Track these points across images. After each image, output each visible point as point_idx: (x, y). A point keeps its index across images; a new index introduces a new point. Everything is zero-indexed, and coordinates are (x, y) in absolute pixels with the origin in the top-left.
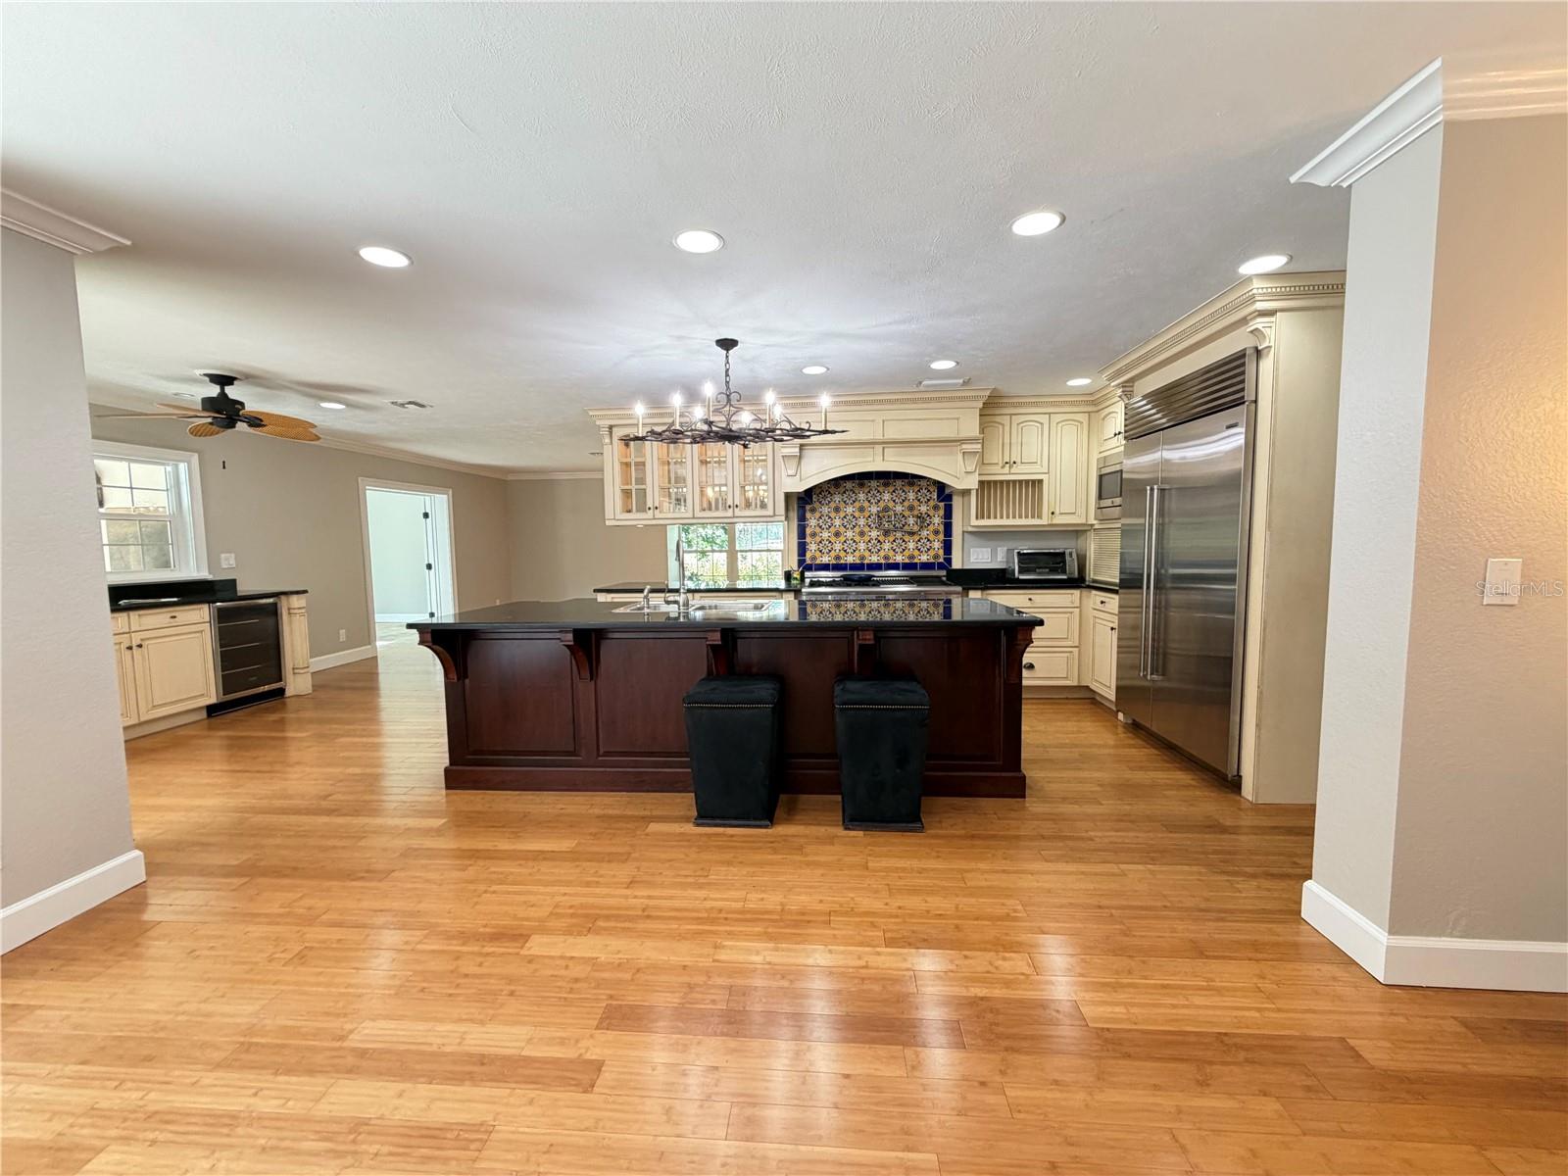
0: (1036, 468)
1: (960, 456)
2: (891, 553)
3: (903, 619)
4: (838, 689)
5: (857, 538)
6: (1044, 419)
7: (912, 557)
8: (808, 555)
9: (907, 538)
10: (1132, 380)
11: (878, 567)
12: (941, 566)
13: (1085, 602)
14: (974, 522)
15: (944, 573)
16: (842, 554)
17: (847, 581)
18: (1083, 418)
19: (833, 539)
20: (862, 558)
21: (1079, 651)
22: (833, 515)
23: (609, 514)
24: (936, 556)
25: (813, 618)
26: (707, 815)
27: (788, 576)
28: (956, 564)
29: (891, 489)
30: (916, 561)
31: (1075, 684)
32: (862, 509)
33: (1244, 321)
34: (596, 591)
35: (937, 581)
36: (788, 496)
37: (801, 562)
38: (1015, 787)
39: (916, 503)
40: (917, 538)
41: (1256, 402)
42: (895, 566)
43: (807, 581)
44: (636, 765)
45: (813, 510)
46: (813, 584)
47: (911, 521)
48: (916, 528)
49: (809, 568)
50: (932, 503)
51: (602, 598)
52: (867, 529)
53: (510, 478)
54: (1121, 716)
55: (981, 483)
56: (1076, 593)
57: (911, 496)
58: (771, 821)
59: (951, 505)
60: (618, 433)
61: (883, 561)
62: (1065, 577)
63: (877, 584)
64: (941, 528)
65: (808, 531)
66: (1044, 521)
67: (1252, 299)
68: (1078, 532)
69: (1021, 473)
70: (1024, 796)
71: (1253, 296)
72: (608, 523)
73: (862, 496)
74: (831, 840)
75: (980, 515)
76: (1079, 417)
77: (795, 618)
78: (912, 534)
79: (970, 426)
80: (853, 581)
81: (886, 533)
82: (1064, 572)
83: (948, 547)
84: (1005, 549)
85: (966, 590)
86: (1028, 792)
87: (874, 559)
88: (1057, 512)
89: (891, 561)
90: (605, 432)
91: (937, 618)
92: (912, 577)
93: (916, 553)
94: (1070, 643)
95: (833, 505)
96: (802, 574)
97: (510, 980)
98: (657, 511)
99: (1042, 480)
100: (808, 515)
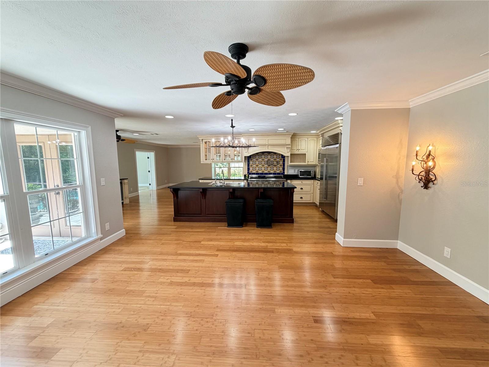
0: (304, 151)
1: (286, 148)
2: (270, 170)
3: (273, 187)
4: (256, 201)
5: (262, 167)
6: (306, 139)
7: (275, 171)
8: (250, 171)
9: (274, 167)
10: (323, 133)
11: (267, 174)
12: (282, 174)
13: (314, 182)
14: (290, 163)
15: (282, 175)
16: (258, 171)
17: (259, 177)
18: (316, 139)
19: (256, 167)
20: (263, 171)
21: (313, 194)
22: (256, 161)
23: (202, 161)
24: (281, 171)
25: (251, 186)
26: (230, 225)
27: (245, 176)
28: (286, 173)
29: (270, 155)
30: (276, 172)
31: (312, 202)
32: (263, 160)
33: (338, 127)
34: (199, 179)
35: (280, 177)
36: (245, 157)
37: (248, 173)
38: (291, 221)
39: (276, 158)
40: (276, 167)
41: (341, 143)
42: (271, 174)
43: (250, 177)
44: (214, 217)
45: (251, 160)
46: (251, 178)
47: (275, 163)
48: (276, 164)
49: (250, 174)
50: (280, 158)
51: (201, 181)
52: (264, 165)
53: (169, 147)
54: (320, 209)
55: (291, 154)
56: (313, 181)
57: (275, 157)
58: (242, 226)
59: (285, 159)
60: (204, 141)
61: (268, 172)
62: (310, 177)
63: (266, 178)
64: (282, 165)
65: (250, 165)
66: (306, 163)
67: (339, 124)
68: (315, 166)
69: (300, 152)
70: (293, 223)
71: (339, 123)
72: (201, 163)
73: (263, 157)
74: (254, 229)
75: (291, 162)
76: (315, 139)
77: (246, 186)
78: (275, 166)
79: (288, 141)
80: (260, 177)
81: (269, 166)
82: (311, 176)
83: (284, 169)
84: (297, 170)
85: (287, 180)
86: (294, 222)
87: (266, 172)
88: (309, 161)
89: (270, 172)
90: (201, 140)
91: (281, 186)
92: (275, 176)
93: (276, 170)
94: (311, 192)
95: (256, 159)
96: (248, 175)
97: (200, 246)
98: (213, 160)
99: (305, 154)
100: (250, 161)
